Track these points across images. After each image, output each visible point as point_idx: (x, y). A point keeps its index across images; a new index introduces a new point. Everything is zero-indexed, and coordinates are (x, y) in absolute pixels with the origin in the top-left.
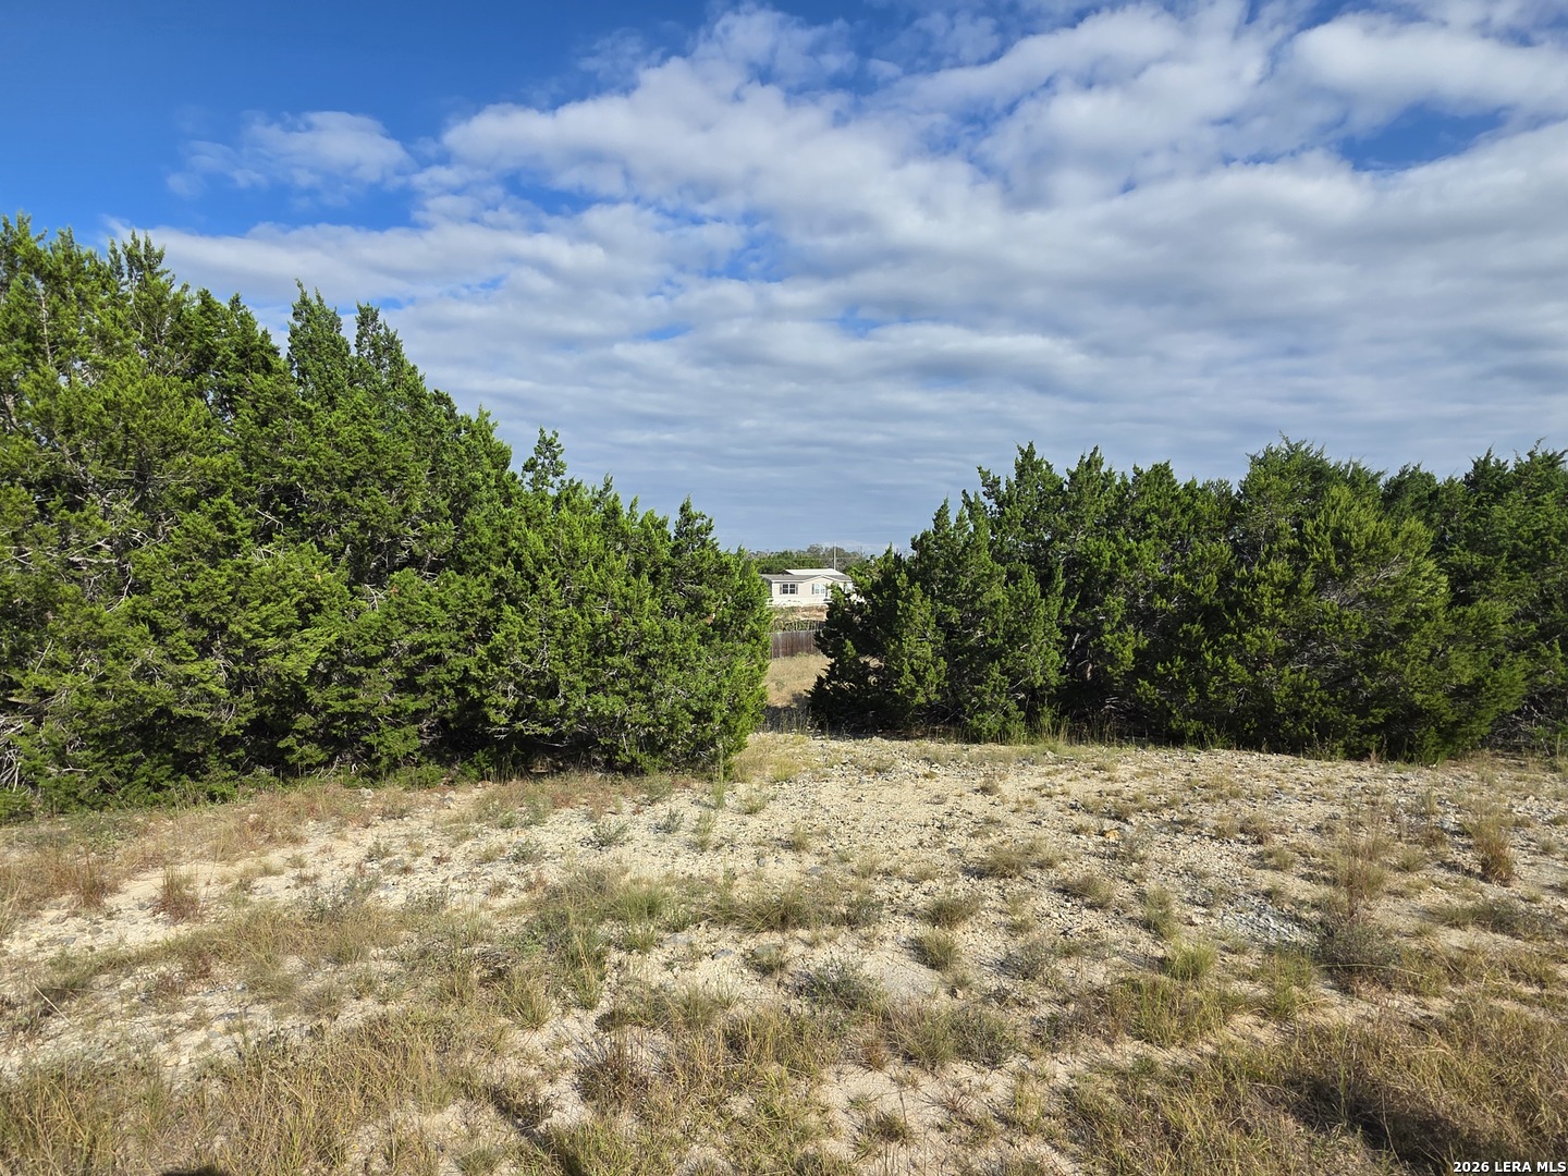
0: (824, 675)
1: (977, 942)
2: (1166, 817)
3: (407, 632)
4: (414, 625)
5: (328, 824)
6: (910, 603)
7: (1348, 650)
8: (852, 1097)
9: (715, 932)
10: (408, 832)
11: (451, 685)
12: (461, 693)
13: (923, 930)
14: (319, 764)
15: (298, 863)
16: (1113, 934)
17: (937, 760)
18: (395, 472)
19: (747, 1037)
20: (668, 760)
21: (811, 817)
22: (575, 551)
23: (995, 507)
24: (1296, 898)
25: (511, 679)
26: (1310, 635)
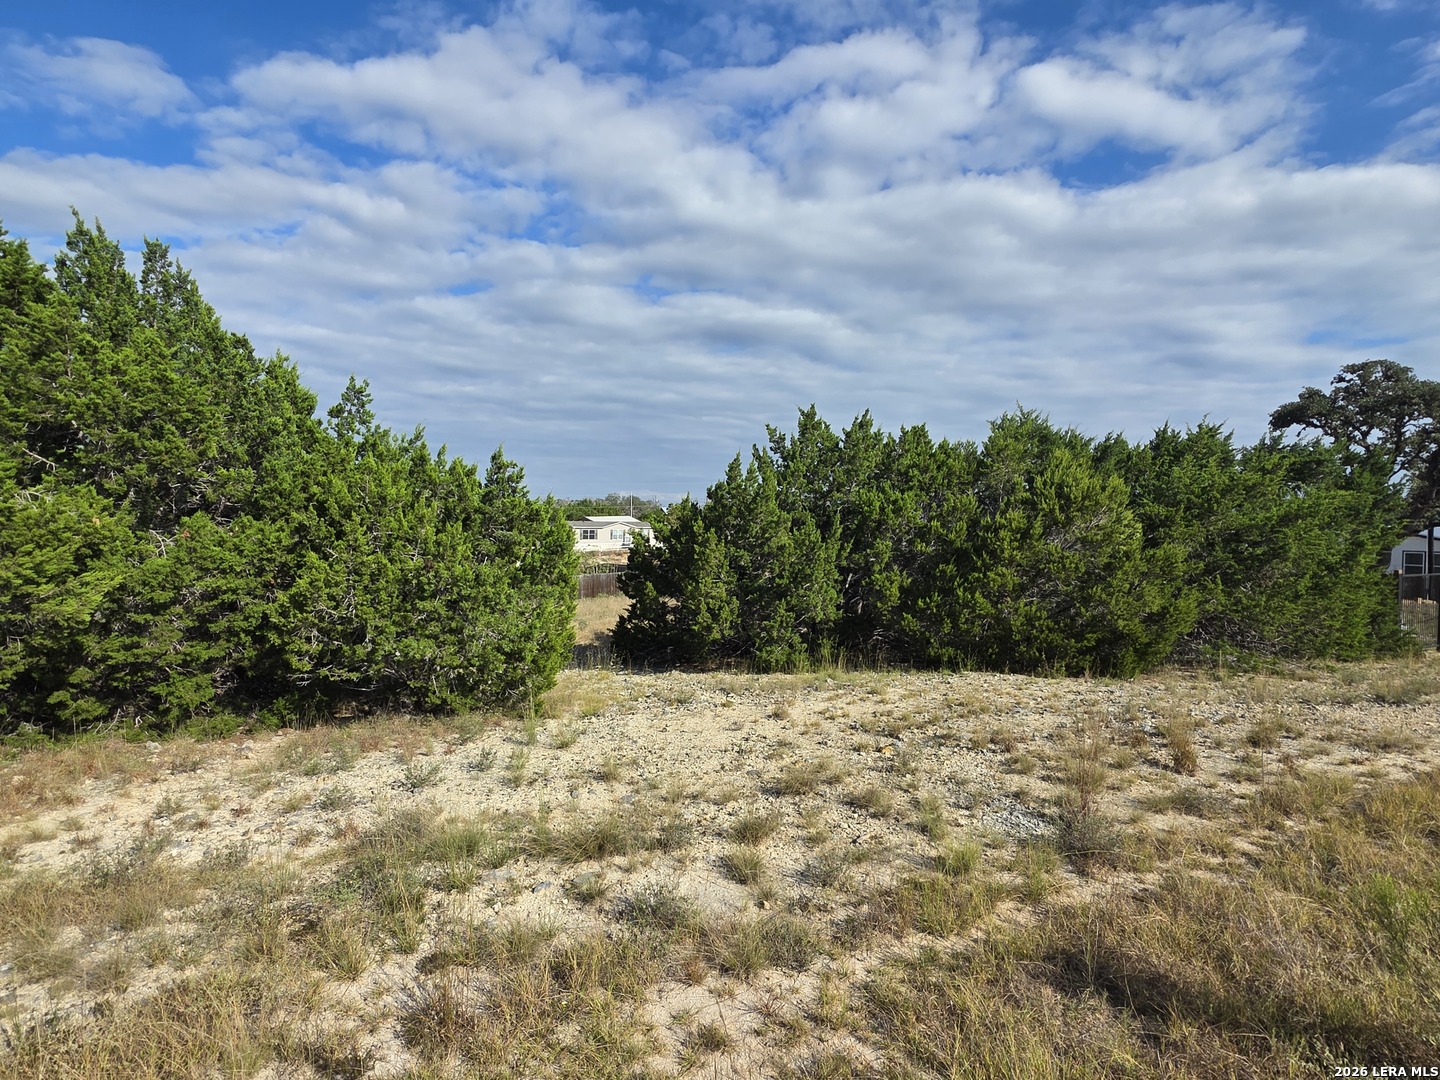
0: (626, 615)
1: (780, 856)
2: (930, 733)
3: (199, 578)
4: (207, 571)
5: (108, 782)
6: (706, 547)
7: (1068, 586)
8: (674, 1014)
9: (534, 866)
10: (202, 785)
11: (247, 632)
12: (259, 640)
13: (730, 849)
14: (97, 719)
15: (73, 825)
16: (894, 839)
17: (733, 690)
18: (190, 415)
19: (571, 966)
20: (479, 700)
21: (620, 749)
22: (383, 499)
23: (780, 461)
24: (1038, 797)
25: (314, 625)
26: (1039, 573)
